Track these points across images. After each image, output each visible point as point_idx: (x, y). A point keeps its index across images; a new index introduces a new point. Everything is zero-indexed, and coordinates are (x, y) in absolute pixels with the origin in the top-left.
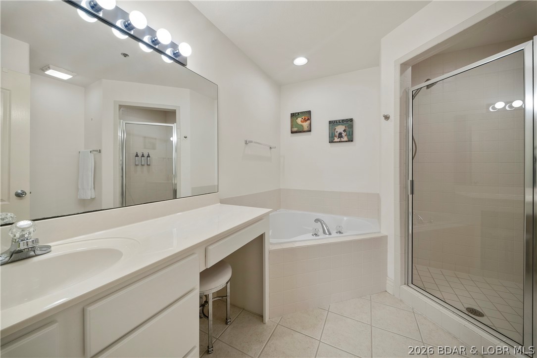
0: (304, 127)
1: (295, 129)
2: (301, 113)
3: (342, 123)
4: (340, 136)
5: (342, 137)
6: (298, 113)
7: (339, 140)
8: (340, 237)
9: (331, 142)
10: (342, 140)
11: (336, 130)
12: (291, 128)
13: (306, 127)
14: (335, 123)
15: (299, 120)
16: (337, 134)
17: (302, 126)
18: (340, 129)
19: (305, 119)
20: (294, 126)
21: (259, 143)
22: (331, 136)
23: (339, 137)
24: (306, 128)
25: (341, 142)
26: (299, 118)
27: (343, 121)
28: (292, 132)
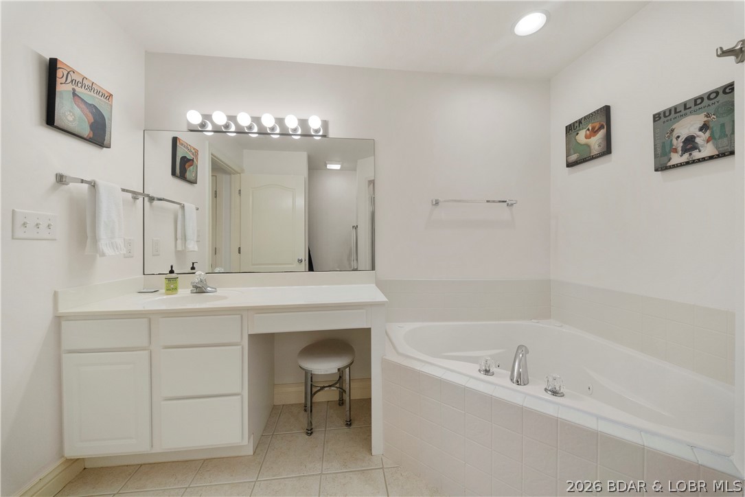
0: (592, 148)
1: (574, 157)
2: (585, 118)
3: (693, 108)
4: (690, 144)
5: (695, 147)
6: (580, 122)
7: (685, 158)
8: (546, 400)
9: (661, 167)
10: (696, 155)
11: (675, 134)
12: (567, 157)
13: (597, 147)
14: (673, 115)
15: (581, 137)
16: (678, 144)
17: (588, 146)
18: (689, 126)
19: (593, 128)
20: (572, 151)
21: (459, 201)
22: (659, 151)
23: (685, 150)
24: (596, 149)
25: (694, 162)
26: (580, 132)
27: (698, 101)
28: (569, 165)
